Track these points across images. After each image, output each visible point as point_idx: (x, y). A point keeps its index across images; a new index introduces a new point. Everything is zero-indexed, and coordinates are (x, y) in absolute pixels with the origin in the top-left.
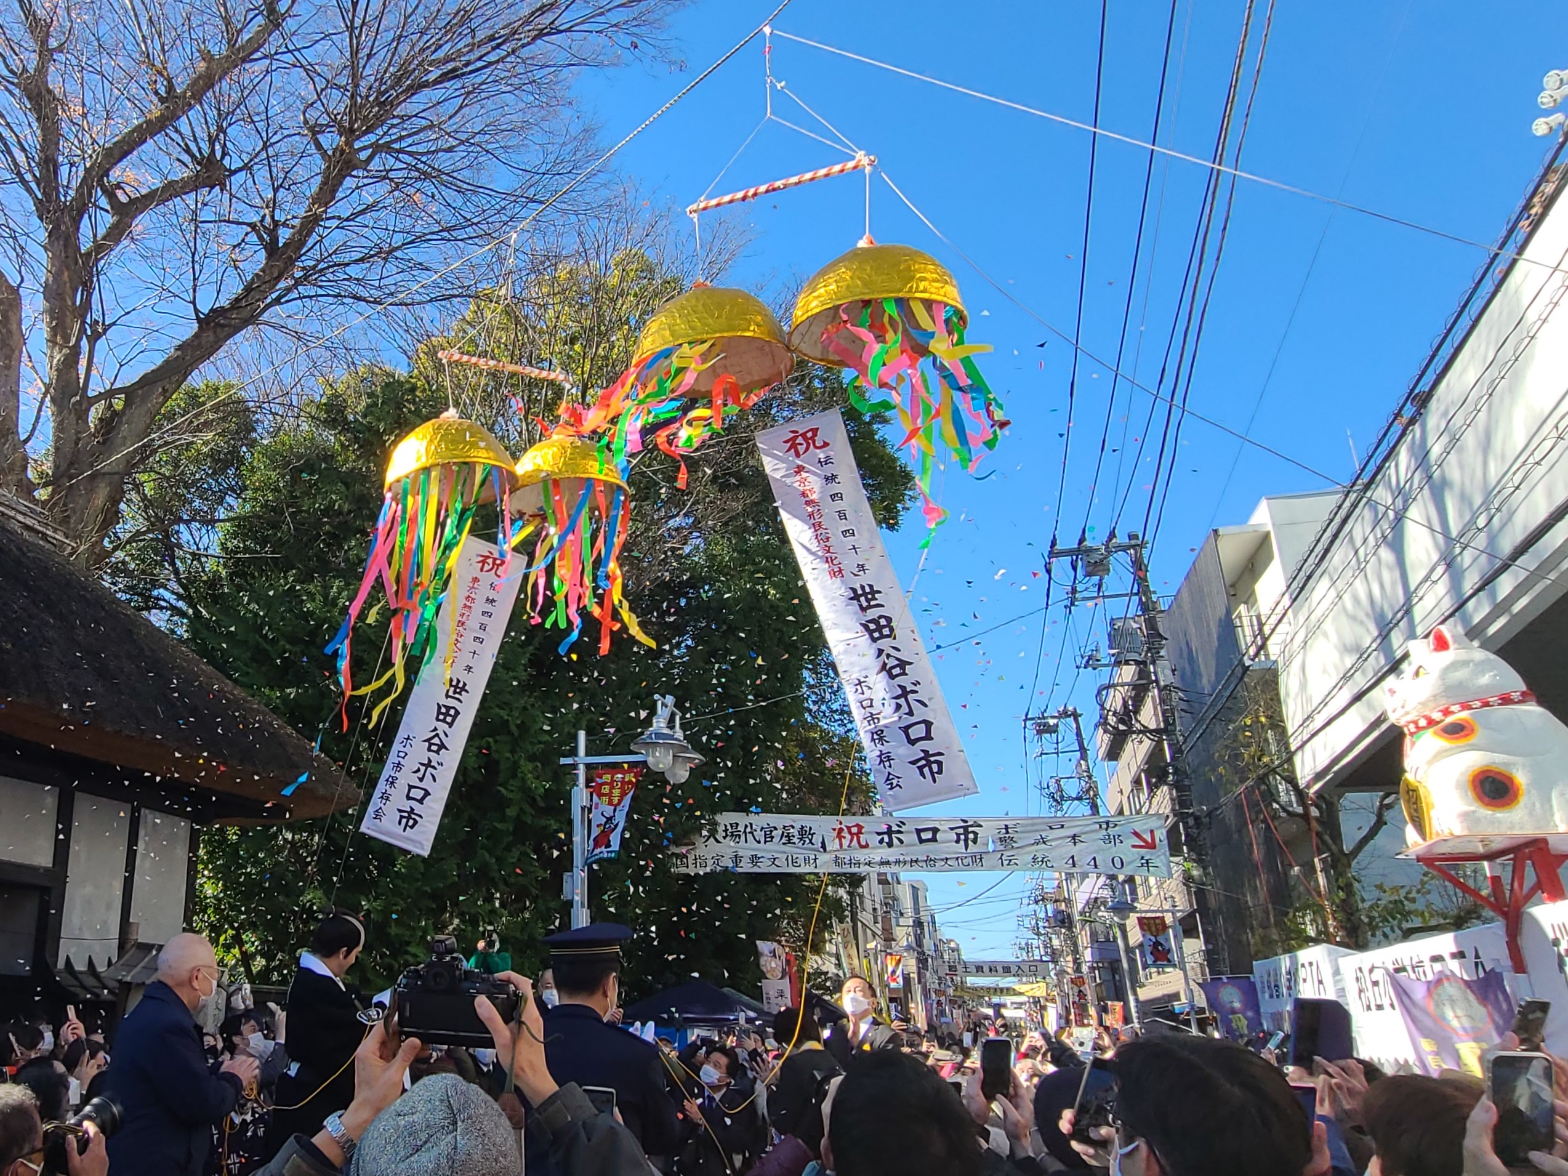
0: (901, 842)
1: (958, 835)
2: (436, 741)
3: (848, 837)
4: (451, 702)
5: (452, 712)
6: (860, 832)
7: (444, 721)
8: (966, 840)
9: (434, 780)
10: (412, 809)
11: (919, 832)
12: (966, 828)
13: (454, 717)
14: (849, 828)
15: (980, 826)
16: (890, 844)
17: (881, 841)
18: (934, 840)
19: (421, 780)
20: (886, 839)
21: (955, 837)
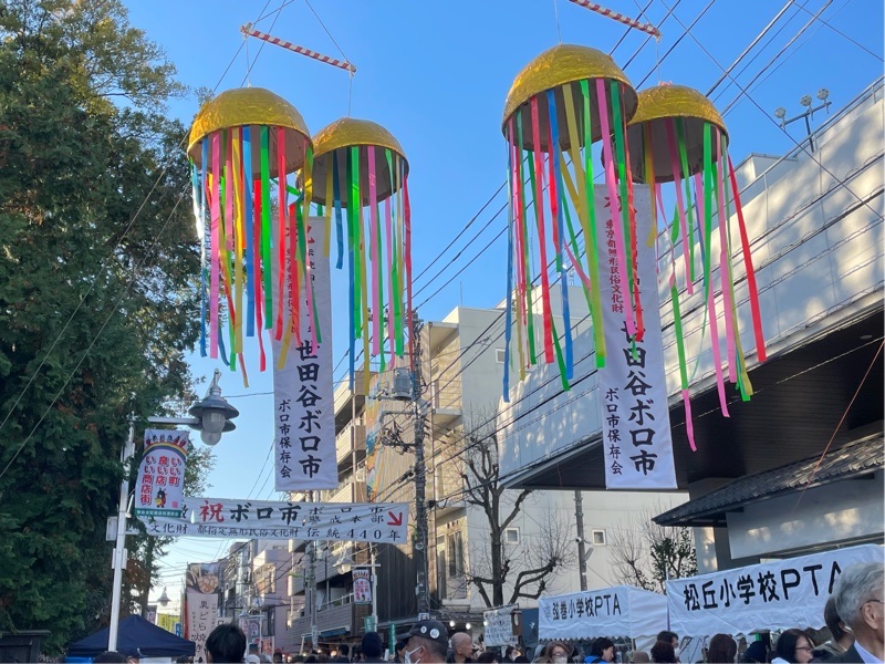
0: (246, 517)
1: (284, 514)
2: (308, 396)
3: (211, 513)
4: (308, 362)
5: (312, 368)
6: (219, 510)
7: (308, 378)
8: (289, 517)
9: (319, 427)
10: (311, 457)
11: (259, 511)
12: (290, 509)
13: (316, 371)
14: (212, 507)
15: (299, 508)
16: (239, 519)
17: (233, 517)
18: (268, 516)
19: (309, 430)
20: (237, 515)
21: (282, 515)
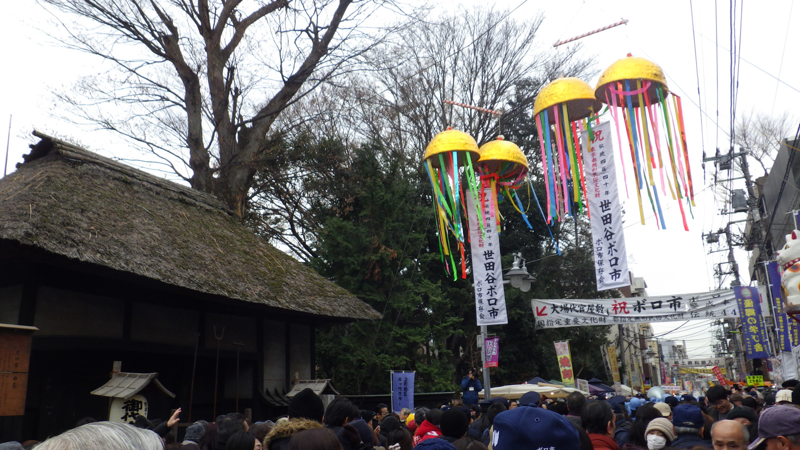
0: (645, 309)
2: (490, 278)
3: (620, 308)
4: (489, 261)
6: (625, 306)
7: (490, 269)
8: (675, 305)
11: (653, 303)
12: (674, 300)
14: (620, 304)
15: (681, 299)
16: (639, 311)
17: (635, 310)
18: (660, 307)
19: (491, 295)
20: (638, 308)
21: (669, 305)
